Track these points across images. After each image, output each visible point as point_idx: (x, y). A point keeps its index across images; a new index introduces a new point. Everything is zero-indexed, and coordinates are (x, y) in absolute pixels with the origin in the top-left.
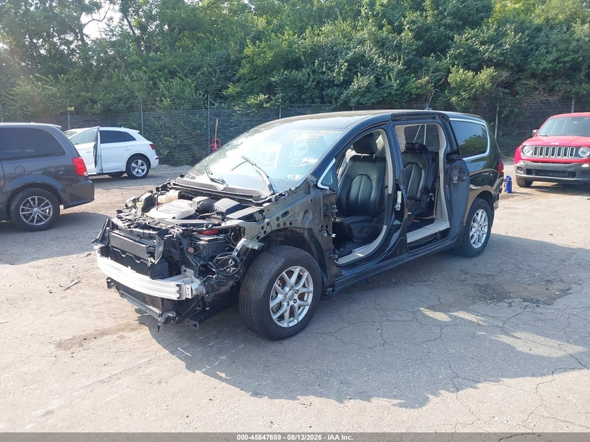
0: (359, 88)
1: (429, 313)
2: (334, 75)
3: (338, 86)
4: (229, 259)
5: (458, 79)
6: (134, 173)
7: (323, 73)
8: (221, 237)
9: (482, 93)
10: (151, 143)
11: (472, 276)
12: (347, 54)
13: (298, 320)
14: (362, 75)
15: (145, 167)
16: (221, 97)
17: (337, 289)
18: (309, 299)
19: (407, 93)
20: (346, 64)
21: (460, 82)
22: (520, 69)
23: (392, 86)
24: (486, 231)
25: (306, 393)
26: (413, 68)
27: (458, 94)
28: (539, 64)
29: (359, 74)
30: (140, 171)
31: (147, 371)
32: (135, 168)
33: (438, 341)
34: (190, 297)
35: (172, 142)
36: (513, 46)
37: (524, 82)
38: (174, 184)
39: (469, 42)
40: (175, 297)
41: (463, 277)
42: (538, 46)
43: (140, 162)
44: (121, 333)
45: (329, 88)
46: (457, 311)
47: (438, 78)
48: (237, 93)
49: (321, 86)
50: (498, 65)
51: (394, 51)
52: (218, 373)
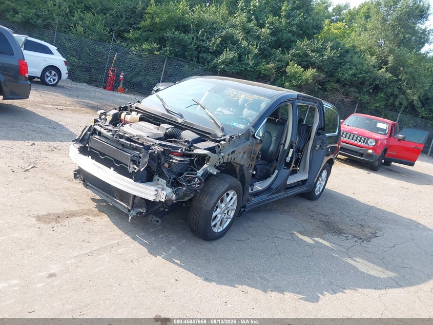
0: (226, 59)
1: (300, 236)
2: (211, 45)
3: (211, 53)
4: (195, 178)
5: (293, 71)
6: (47, 80)
7: (203, 41)
8: (187, 159)
9: (305, 85)
10: (66, 60)
11: (316, 214)
12: (222, 32)
13: (223, 228)
14: (230, 50)
15: (56, 78)
16: (122, 37)
17: (247, 210)
18: (232, 214)
19: (257, 71)
20: (220, 39)
21: (293, 73)
22: (331, 75)
23: (248, 64)
24: (324, 184)
25: (241, 283)
26: (264, 55)
27: (290, 81)
28: (343, 74)
29: (228, 49)
30: (52, 80)
31: (120, 251)
32: (48, 77)
33: (312, 256)
34: (163, 200)
35: (76, 62)
36: (329, 58)
37: (332, 84)
38: (137, 108)
39: (305, 47)
40: (151, 198)
41: (311, 213)
42: (345, 63)
43: (53, 73)
44: (87, 217)
45: (205, 53)
46: (317, 237)
47: (280, 66)
48: (135, 38)
49: (200, 50)
50: (319, 68)
51: (254, 39)
52: (174, 259)
